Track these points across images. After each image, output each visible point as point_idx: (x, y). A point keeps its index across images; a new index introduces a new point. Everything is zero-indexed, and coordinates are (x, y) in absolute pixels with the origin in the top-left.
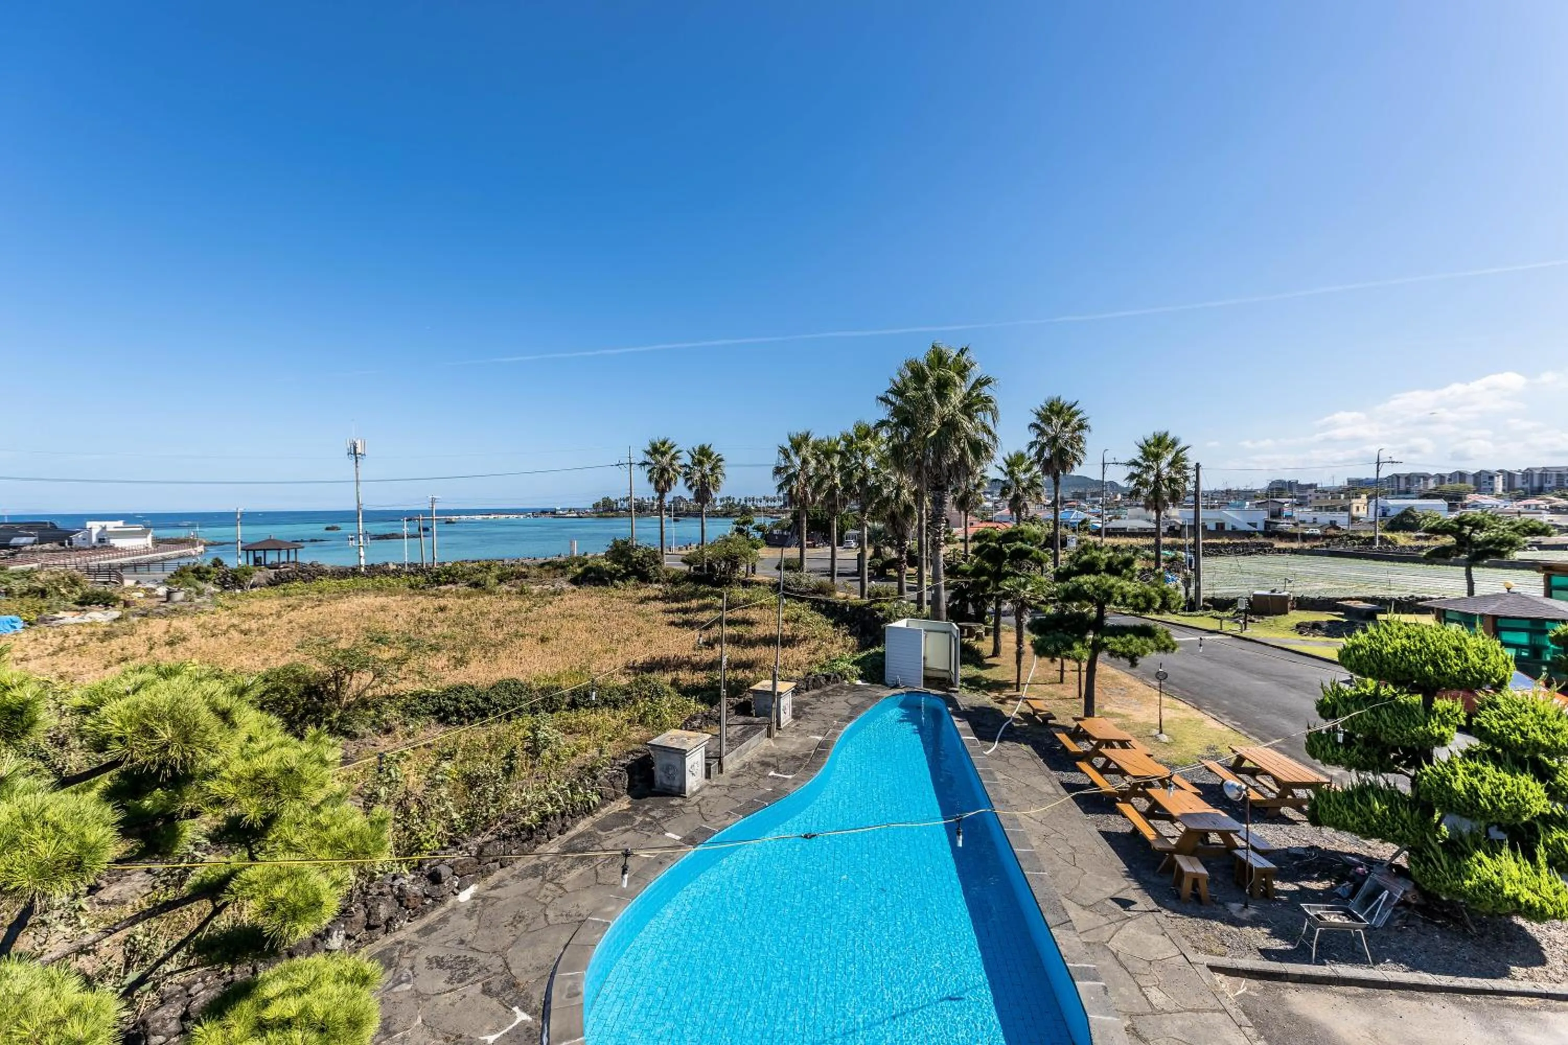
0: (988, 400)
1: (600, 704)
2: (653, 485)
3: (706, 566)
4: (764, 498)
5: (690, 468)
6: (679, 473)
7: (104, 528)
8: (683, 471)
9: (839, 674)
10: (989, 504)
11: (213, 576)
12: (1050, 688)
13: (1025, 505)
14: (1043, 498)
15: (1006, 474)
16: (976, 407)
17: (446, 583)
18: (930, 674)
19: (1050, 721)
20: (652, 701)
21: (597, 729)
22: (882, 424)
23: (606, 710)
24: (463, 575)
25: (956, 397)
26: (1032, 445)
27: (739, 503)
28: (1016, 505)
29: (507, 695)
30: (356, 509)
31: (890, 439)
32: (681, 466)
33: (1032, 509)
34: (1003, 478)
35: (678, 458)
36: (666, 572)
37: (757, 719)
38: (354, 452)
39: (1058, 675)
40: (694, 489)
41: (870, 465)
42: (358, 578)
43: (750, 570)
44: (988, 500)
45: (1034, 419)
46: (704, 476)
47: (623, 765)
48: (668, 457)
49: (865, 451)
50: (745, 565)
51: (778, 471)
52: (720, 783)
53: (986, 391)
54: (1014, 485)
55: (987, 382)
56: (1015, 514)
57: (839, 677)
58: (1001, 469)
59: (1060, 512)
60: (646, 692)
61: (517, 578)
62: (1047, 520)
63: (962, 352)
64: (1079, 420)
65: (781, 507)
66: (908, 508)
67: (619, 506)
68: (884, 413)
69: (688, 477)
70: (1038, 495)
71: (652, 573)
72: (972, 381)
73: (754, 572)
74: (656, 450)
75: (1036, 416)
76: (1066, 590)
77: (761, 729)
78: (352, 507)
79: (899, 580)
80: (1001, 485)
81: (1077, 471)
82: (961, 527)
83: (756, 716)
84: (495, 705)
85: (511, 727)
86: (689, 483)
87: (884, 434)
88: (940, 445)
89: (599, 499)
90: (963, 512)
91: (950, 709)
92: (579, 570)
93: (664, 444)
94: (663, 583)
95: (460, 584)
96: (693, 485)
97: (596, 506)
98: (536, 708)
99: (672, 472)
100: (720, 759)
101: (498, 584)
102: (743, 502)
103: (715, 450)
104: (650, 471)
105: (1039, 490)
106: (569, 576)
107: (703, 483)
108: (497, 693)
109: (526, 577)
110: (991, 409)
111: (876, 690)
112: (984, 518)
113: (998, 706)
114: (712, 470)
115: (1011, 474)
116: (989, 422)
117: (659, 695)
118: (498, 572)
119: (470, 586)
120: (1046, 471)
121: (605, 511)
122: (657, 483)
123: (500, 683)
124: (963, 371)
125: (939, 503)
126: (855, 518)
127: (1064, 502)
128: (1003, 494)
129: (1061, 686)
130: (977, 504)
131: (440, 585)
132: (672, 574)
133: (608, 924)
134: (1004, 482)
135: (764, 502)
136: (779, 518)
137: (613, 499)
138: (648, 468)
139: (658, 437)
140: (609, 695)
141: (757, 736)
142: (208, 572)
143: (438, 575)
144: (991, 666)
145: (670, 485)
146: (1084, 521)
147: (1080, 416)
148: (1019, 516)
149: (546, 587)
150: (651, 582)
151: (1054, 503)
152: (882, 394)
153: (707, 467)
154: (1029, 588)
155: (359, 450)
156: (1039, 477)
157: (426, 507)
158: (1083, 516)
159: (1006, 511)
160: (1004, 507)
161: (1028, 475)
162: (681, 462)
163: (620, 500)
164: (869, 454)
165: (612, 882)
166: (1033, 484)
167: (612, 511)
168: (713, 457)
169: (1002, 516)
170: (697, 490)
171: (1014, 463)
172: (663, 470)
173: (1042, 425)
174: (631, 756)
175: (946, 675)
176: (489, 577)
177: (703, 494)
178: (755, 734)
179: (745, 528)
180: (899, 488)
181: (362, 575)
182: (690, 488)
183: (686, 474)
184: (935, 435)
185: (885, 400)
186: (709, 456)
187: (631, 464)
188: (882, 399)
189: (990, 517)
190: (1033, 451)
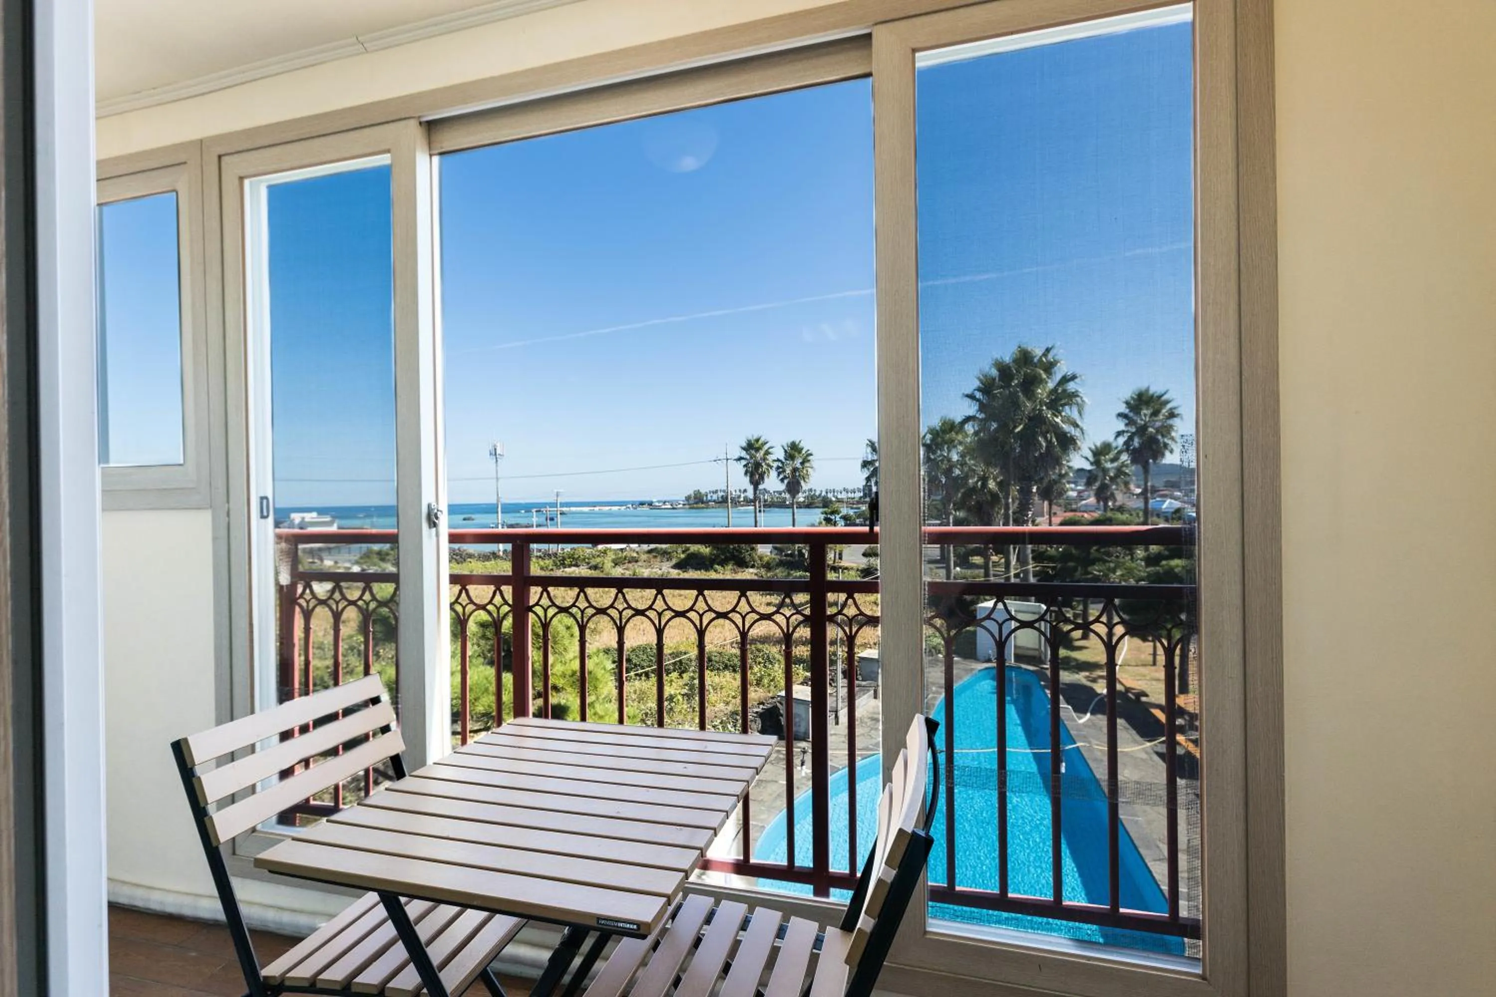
0: (1075, 395)
1: (721, 668)
2: (748, 478)
3: (796, 553)
4: (844, 489)
5: (782, 463)
6: (771, 467)
7: (303, 518)
8: (775, 465)
9: (933, 648)
10: (1073, 494)
11: (390, 557)
12: (1142, 670)
13: (1113, 495)
14: (1132, 487)
15: (1092, 464)
16: (1063, 402)
17: (570, 566)
18: (1020, 652)
19: (1144, 699)
20: (765, 667)
21: (721, 688)
22: (968, 419)
23: (727, 672)
24: (584, 559)
25: (1041, 392)
26: (1119, 434)
27: (820, 495)
28: (1103, 494)
29: (645, 657)
30: (495, 502)
31: (976, 433)
32: (774, 461)
33: (1120, 498)
34: (1088, 467)
35: (770, 453)
36: (761, 558)
37: (864, 683)
38: (494, 453)
39: (1151, 658)
40: (786, 481)
41: (955, 457)
42: (499, 561)
43: (837, 556)
44: (1072, 490)
45: (1123, 409)
46: (795, 470)
47: (757, 713)
48: (762, 452)
49: (951, 444)
50: (833, 552)
51: (865, 464)
52: (837, 732)
53: (1071, 386)
54: (1100, 474)
55: (1074, 378)
56: (1102, 503)
57: (933, 650)
58: (1087, 459)
59: (1151, 501)
60: (760, 659)
61: (629, 562)
62: (1135, 509)
63: (1048, 350)
64: (1171, 409)
65: (861, 498)
66: (994, 497)
67: (709, 498)
68: (971, 409)
69: (780, 470)
70: (1126, 484)
71: (748, 559)
72: (1058, 377)
73: (840, 558)
74: (752, 446)
75: (1124, 405)
76: (1158, 573)
77: (869, 691)
78: (493, 500)
79: (986, 567)
80: (1088, 475)
81: (1171, 459)
82: (1043, 516)
83: (863, 680)
84: (636, 665)
85: (651, 683)
86: (781, 476)
87: (970, 428)
88: (1028, 439)
89: (691, 492)
90: (1046, 503)
91: (1042, 683)
92: (683, 556)
93: (757, 440)
94: (758, 568)
95: (581, 567)
96: (785, 477)
97: (688, 498)
98: (669, 670)
99: (765, 467)
100: (836, 712)
101: (614, 567)
102: (824, 494)
103: (806, 446)
104: (745, 466)
105: (1128, 479)
106: (674, 561)
107: (794, 476)
108: (637, 656)
109: (637, 561)
110: (1078, 404)
111: (969, 664)
112: (1068, 508)
113: (1089, 684)
114: (802, 463)
115: (1097, 463)
116: (1075, 415)
117: (771, 663)
118: (614, 557)
119: (590, 568)
120: (1134, 461)
121: (696, 503)
122: (752, 476)
123: (639, 647)
124: (1049, 367)
125: (1025, 493)
126: (936, 508)
127: (1154, 490)
128: (1089, 484)
129: (1153, 668)
130: (1062, 493)
131: (565, 567)
132: (766, 559)
133: (763, 827)
134: (1090, 471)
135: (844, 493)
136: (859, 508)
137: (703, 491)
138: (744, 462)
139: (752, 435)
140: (729, 660)
141: (865, 696)
142: (387, 554)
143: (564, 559)
144: (1080, 648)
145: (763, 479)
146: (1178, 511)
147: (1169, 406)
148: (1106, 505)
149: (654, 570)
150: (747, 567)
151: (1144, 493)
152: (969, 391)
153: (797, 463)
154: (1119, 573)
155: (498, 452)
156: (1127, 466)
157: (552, 500)
158: (1177, 504)
159: (1092, 500)
160: (1089, 497)
161: (1115, 464)
162: (774, 457)
163: (710, 492)
164: (955, 447)
165: (761, 798)
166: (1120, 472)
167: (703, 502)
168: (803, 452)
169: (1086, 505)
170: (789, 483)
171: (1100, 452)
172: (758, 465)
173: (1131, 414)
174: (761, 706)
175: (1036, 653)
176: (606, 561)
177: (793, 487)
178: (864, 694)
179: (833, 517)
180: (984, 479)
181: (502, 558)
182: (782, 480)
183: (778, 468)
184: (1022, 430)
185: (971, 397)
186: (799, 451)
187: (727, 459)
188: (968, 396)
189: (1074, 506)
190: (1121, 440)
